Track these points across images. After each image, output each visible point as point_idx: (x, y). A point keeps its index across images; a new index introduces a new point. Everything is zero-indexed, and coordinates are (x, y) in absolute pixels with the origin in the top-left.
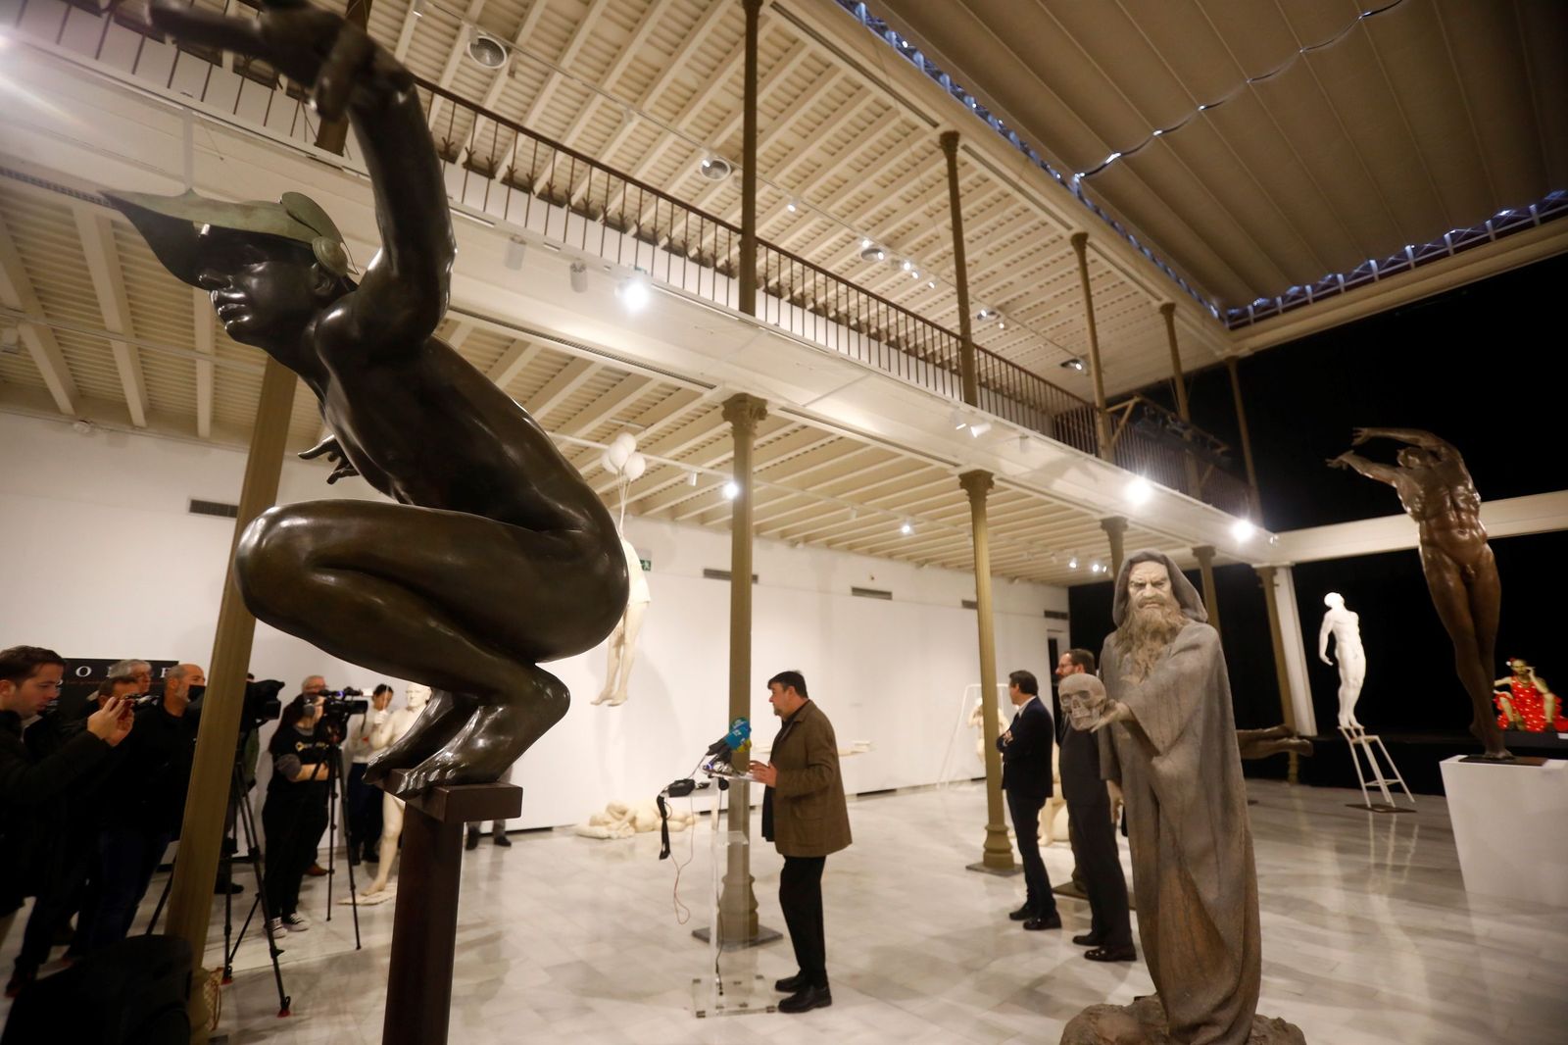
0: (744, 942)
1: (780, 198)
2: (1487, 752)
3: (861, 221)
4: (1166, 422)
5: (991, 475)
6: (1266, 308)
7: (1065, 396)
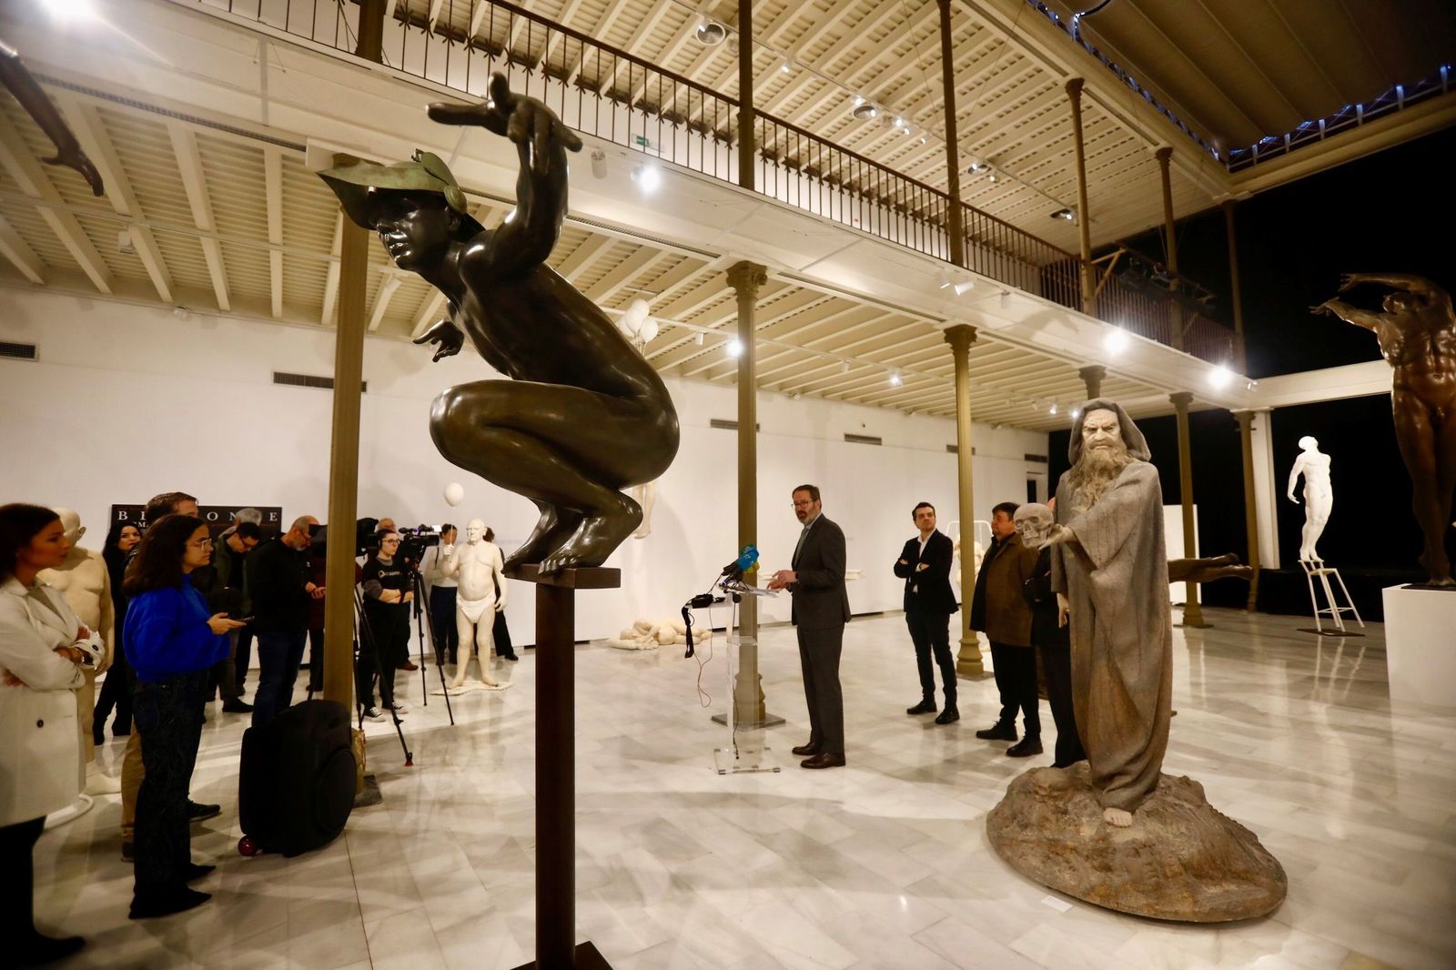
0: (755, 724)
1: (775, 59)
2: (1431, 581)
3: (854, 78)
4: (1151, 272)
5: (975, 329)
6: (1272, 147)
7: (1051, 250)
